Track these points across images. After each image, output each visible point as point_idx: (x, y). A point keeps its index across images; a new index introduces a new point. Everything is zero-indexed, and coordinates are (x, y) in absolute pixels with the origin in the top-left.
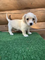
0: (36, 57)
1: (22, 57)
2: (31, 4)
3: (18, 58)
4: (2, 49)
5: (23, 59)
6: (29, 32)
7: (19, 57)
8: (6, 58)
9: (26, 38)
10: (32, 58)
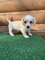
0: (37, 58)
1: (24, 57)
2: (32, 6)
3: (19, 58)
4: (3, 49)
5: (24, 59)
6: (30, 33)
7: (21, 57)
8: (7, 59)
9: (27, 39)
10: (34, 58)
